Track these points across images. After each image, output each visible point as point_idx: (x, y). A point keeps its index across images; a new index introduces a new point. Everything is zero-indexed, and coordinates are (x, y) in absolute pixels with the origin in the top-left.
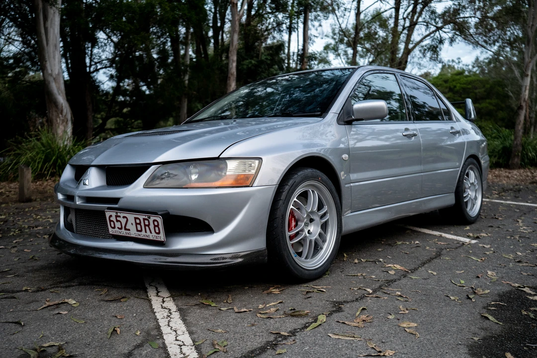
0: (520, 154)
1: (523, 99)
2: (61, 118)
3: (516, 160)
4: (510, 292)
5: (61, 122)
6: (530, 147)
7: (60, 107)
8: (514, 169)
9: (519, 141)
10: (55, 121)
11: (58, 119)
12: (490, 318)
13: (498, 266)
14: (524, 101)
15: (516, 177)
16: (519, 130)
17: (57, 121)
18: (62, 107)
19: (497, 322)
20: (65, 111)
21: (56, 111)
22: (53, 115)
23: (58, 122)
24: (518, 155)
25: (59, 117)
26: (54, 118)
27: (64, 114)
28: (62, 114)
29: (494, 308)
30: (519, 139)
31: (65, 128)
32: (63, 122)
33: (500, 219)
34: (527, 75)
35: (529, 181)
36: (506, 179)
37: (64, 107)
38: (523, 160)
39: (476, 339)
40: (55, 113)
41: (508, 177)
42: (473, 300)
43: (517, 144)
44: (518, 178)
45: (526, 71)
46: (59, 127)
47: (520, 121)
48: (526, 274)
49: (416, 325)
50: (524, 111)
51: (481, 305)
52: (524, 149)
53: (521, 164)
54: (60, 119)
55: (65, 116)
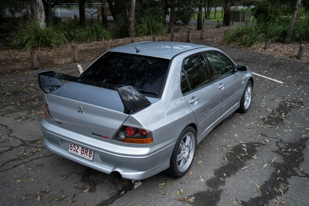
0: (291, 36)
1: (298, 4)
3: (288, 39)
4: (238, 146)
5: (39, 11)
6: (297, 31)
7: (37, 2)
8: (286, 44)
9: (291, 29)
10: (35, 10)
11: (37, 9)
12: (226, 159)
13: (241, 131)
14: (298, 5)
15: (284, 51)
16: (293, 23)
18: (39, 2)
19: (227, 161)
20: (40, 5)
21: (35, 5)
22: (33, 7)
23: (37, 11)
24: (290, 36)
26: (34, 8)
27: (40, 6)
28: (39, 7)
29: (229, 154)
30: (292, 27)
31: (41, 15)
32: (40, 11)
33: (257, 95)
35: (290, 56)
36: (279, 52)
37: (39, 3)
38: (292, 39)
39: (218, 168)
40: (34, 6)
41: (280, 51)
42: (224, 150)
43: (290, 30)
44: (285, 53)
46: (37, 14)
47: (294, 17)
48: (248, 136)
49: (202, 162)
50: (297, 11)
51: (226, 152)
52: (293, 33)
53: (291, 41)
54: (38, 9)
55: (41, 7)
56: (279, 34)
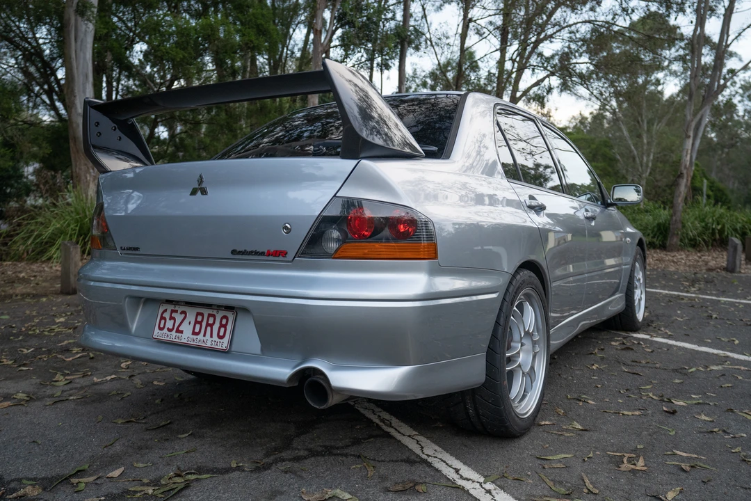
0: (679, 233)
1: (683, 164)
2: (93, 174)
3: (675, 240)
5: (92, 179)
8: (672, 251)
9: (678, 217)
10: (83, 178)
11: (88, 176)
14: (686, 167)
16: (679, 204)
17: (86, 178)
21: (86, 165)
22: (80, 169)
23: (88, 178)
24: (677, 235)
25: (90, 173)
26: (82, 173)
28: (93, 169)
34: (689, 137)
38: (682, 240)
40: (83, 167)
43: (676, 220)
45: (687, 131)
46: (89, 186)
47: (680, 193)
50: (685, 180)
52: (683, 226)
53: (680, 245)
54: (90, 175)
56: (650, 232)
